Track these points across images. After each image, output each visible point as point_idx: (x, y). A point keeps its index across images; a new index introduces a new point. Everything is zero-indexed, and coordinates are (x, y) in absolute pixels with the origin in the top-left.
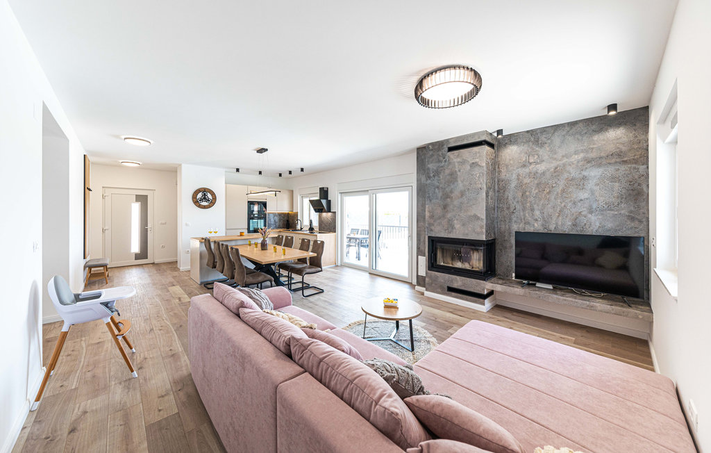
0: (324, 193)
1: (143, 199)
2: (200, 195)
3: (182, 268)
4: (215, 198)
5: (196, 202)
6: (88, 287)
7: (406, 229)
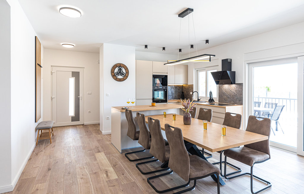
0: (227, 63)
1: (76, 75)
2: (116, 70)
3: (104, 132)
4: (127, 72)
5: (114, 76)
6: (38, 145)
7: (296, 101)
